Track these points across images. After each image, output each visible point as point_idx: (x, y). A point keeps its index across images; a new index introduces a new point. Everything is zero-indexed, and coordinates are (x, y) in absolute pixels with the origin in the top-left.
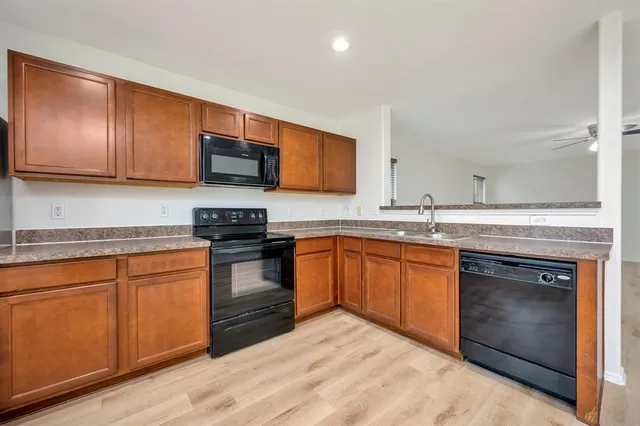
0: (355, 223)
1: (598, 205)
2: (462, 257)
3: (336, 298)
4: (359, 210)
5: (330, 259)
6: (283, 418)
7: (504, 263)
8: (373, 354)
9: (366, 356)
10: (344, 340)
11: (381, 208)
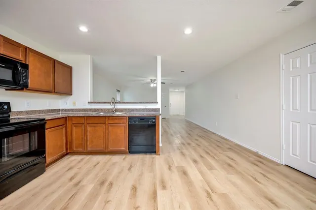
0: (72, 110)
1: (157, 103)
2: (129, 119)
3: (67, 149)
4: (74, 104)
5: (64, 129)
6: (72, 199)
7: (141, 119)
8: (97, 164)
9: (95, 166)
10: (80, 165)
11: (89, 103)
